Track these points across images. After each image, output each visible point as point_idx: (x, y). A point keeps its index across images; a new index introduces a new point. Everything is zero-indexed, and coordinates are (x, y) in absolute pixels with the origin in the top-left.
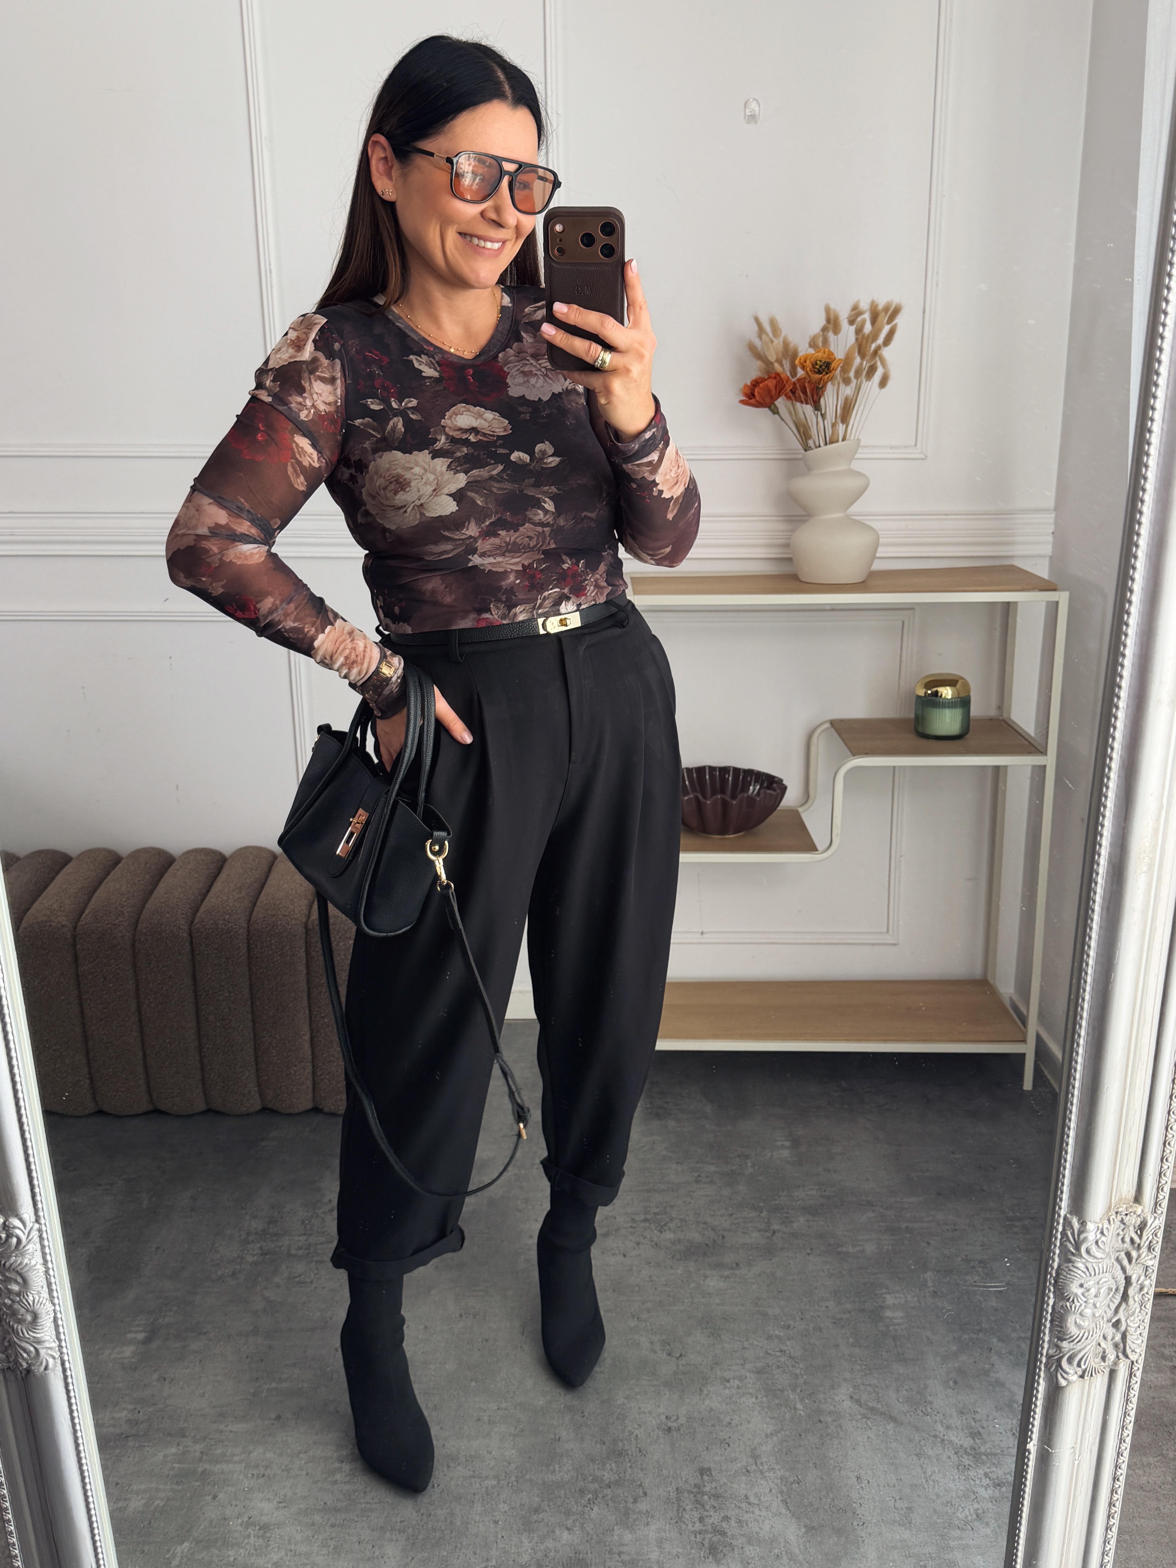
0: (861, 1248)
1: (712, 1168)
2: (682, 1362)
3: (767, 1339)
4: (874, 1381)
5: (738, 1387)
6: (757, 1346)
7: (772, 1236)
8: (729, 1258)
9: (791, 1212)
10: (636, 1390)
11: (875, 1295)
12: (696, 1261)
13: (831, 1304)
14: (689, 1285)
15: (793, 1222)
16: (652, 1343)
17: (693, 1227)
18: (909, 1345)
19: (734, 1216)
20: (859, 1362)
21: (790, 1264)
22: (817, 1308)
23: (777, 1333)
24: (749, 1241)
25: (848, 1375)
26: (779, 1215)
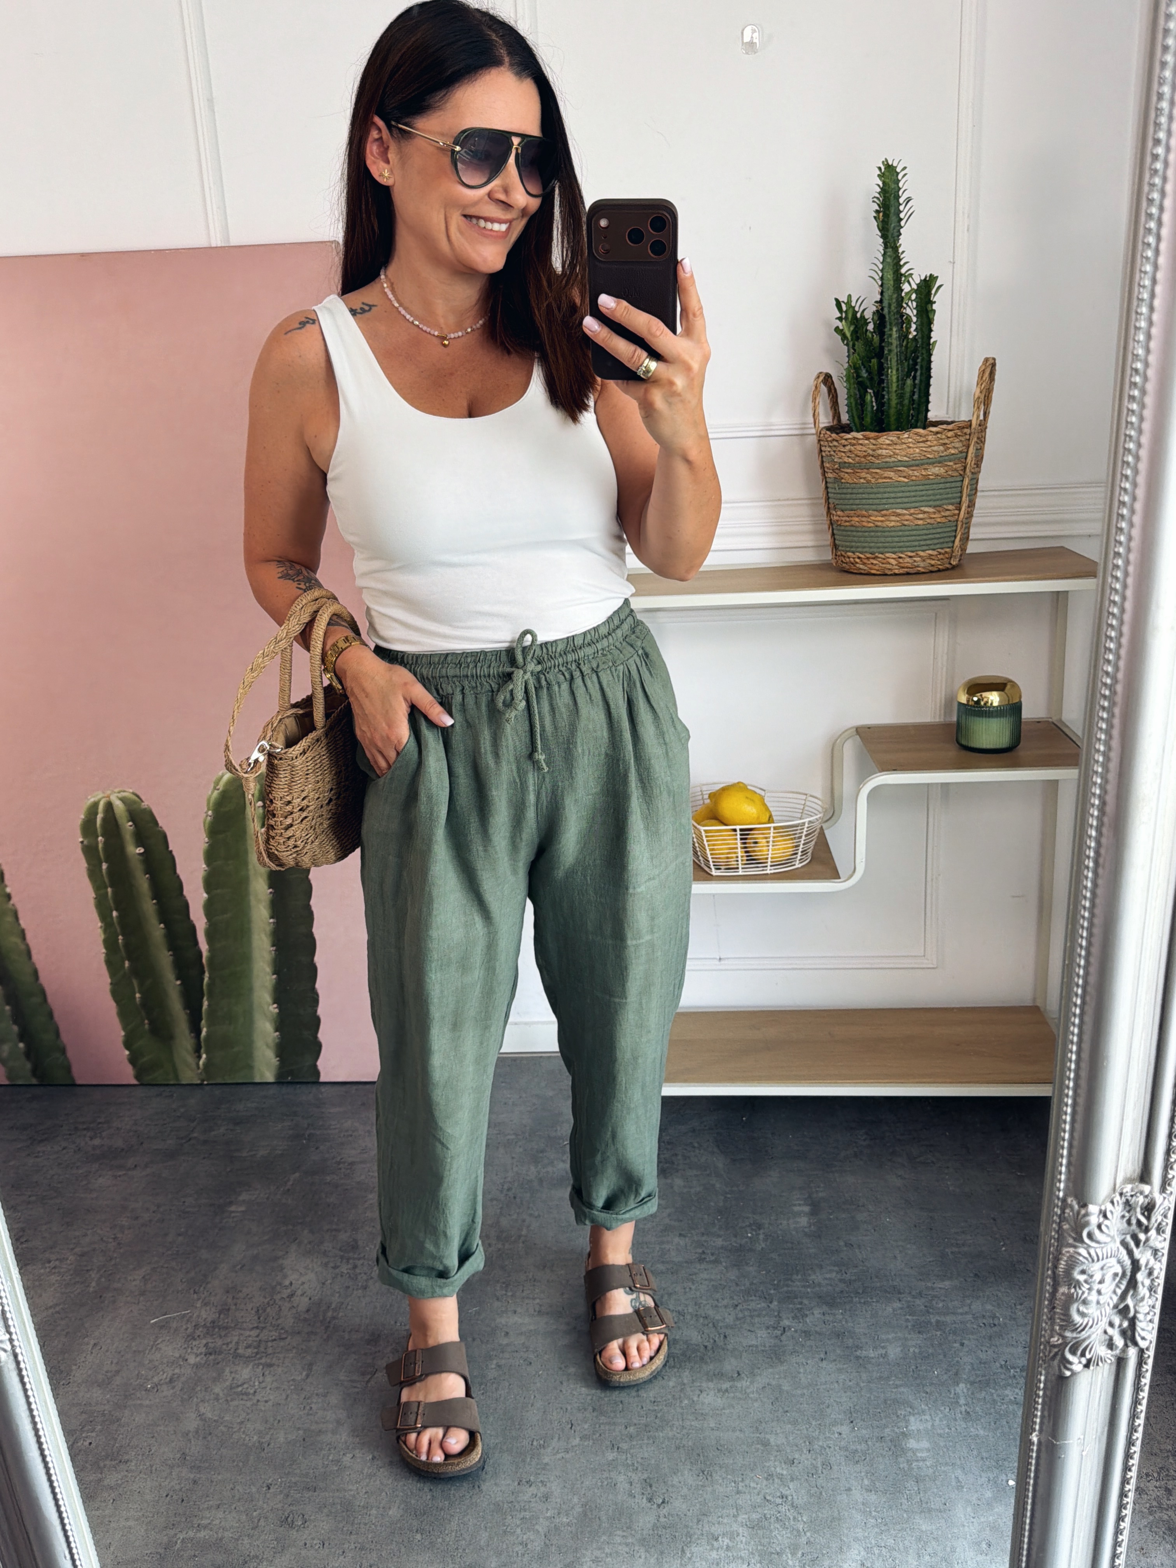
0: (884, 1352)
1: (719, 1242)
2: (665, 1511)
3: (767, 1479)
4: (891, 1542)
5: (728, 1548)
6: (755, 1488)
7: (782, 1335)
8: (730, 1365)
9: (806, 1301)
10: (607, 1550)
11: (898, 1416)
12: (692, 1368)
13: (845, 1429)
14: (681, 1402)
15: (807, 1316)
16: (631, 1484)
17: (692, 1322)
18: (935, 1490)
19: (738, 1308)
20: (874, 1514)
21: (799, 1373)
22: (828, 1435)
23: (778, 1470)
24: (754, 1342)
25: (860, 1533)
26: (791, 1306)
